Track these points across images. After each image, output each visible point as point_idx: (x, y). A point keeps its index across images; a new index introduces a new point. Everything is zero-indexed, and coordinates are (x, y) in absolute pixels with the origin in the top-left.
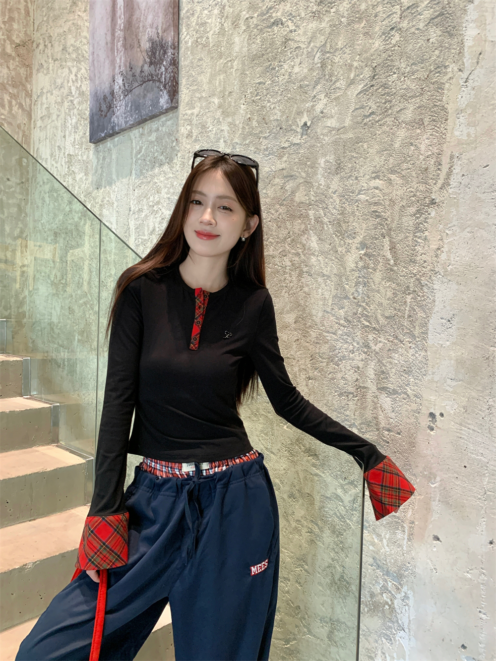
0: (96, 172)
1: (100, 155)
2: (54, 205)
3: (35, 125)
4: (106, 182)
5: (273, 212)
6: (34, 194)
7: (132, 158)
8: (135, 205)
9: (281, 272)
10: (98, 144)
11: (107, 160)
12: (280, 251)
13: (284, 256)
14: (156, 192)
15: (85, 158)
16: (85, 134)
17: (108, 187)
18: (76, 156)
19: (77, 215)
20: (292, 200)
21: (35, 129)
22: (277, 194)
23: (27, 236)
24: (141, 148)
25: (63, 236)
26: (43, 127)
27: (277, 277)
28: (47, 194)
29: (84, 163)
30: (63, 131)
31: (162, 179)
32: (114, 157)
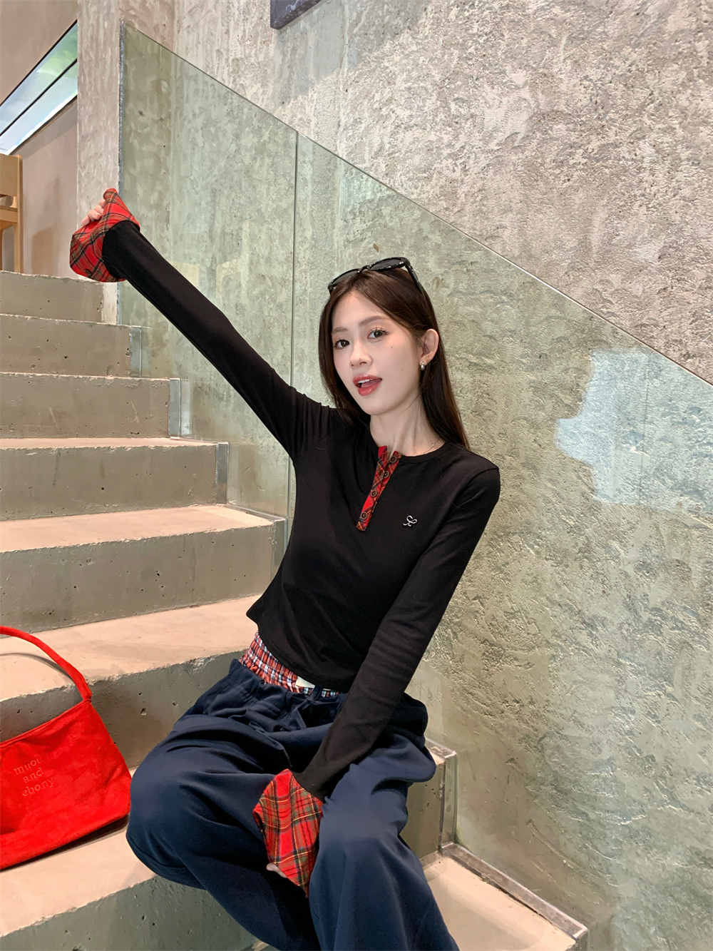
0: (281, 76)
1: (288, 47)
2: (211, 146)
3: (180, 26)
4: (298, 88)
5: (617, 63)
6: (178, 136)
7: (343, 37)
8: (348, 115)
9: (633, 170)
10: (284, 28)
11: (298, 52)
12: (630, 132)
13: (639, 139)
14: (386, 84)
15: (261, 58)
16: (261, 18)
17: (300, 98)
18: (246, 58)
19: (248, 154)
20: (660, 31)
21: (181, 33)
22: (626, 27)
23: (168, 205)
24: (359, 15)
25: (226, 192)
26: (192, 26)
27: (625, 180)
28: (200, 131)
29: (260, 67)
30: (225, 24)
31: (397, 59)
32: (311, 43)
